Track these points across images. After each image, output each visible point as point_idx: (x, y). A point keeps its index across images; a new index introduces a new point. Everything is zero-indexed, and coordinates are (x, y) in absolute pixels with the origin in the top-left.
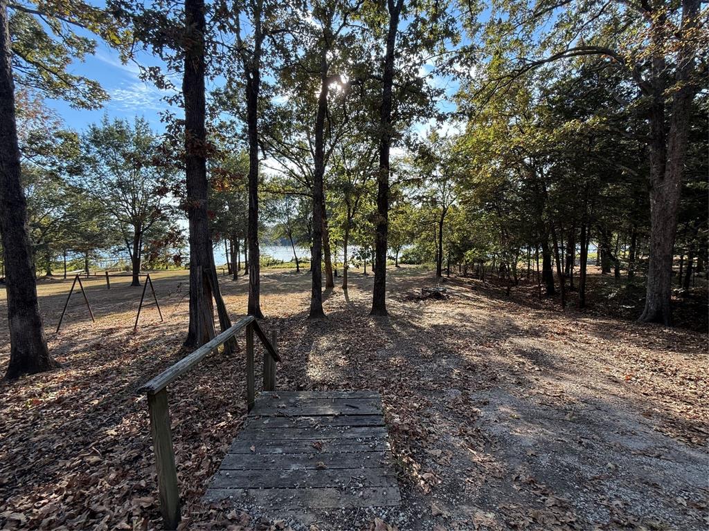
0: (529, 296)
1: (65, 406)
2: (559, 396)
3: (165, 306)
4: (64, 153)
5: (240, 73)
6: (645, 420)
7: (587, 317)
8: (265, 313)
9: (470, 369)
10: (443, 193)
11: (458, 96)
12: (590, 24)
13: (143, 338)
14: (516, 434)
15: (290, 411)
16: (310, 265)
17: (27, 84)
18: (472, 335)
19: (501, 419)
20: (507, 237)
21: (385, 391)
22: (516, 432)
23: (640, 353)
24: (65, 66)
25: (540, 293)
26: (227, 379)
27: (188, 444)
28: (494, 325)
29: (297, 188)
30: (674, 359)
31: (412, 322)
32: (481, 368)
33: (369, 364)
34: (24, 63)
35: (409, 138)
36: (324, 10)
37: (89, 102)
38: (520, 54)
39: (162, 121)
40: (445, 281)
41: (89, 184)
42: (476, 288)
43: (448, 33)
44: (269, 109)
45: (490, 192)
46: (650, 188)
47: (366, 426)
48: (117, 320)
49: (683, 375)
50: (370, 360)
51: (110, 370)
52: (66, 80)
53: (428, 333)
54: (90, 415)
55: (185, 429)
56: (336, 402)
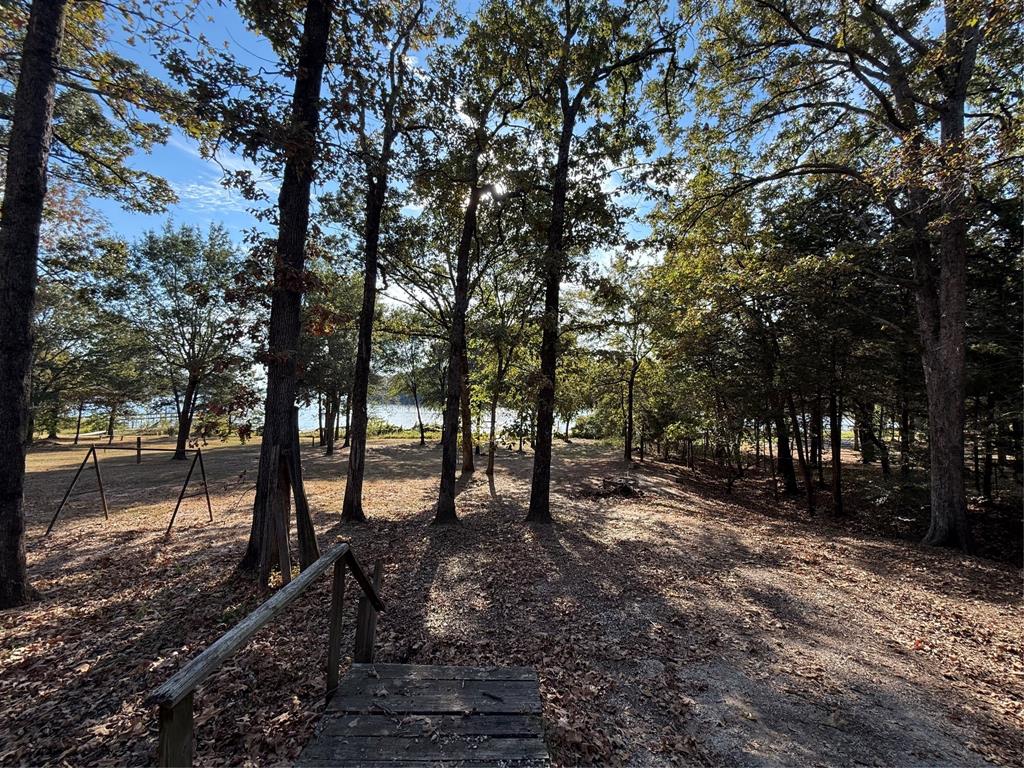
0: (760, 495)
1: (34, 674)
2: (816, 678)
3: (219, 494)
4: (104, 269)
5: (361, 177)
6: (952, 729)
7: (847, 536)
8: (369, 511)
9: (676, 622)
10: (633, 341)
11: (653, 217)
12: (823, 135)
13: (177, 550)
14: (753, 752)
15: (393, 704)
16: (440, 435)
17: (68, 178)
18: (679, 561)
19: (727, 722)
20: (725, 406)
21: (545, 660)
22: (752, 747)
23: (932, 601)
24: (123, 158)
25: (775, 491)
26: (300, 630)
27: (223, 757)
28: (711, 544)
29: (428, 327)
30: (983, 613)
31: (588, 535)
32: (693, 622)
33: (521, 607)
34: (68, 152)
35: (587, 268)
36: (477, 106)
37: (148, 205)
38: (735, 168)
39: (245, 241)
40: (636, 468)
41: (133, 310)
42: (683, 481)
43: (639, 141)
44: (396, 221)
45: (699, 344)
46: (922, 350)
47: (514, 736)
48: (142, 516)
49: (1001, 644)
50: (524, 601)
51: (119, 605)
52: (122, 177)
53: (612, 554)
54: (71, 693)
55: (222, 726)
56: (469, 686)
